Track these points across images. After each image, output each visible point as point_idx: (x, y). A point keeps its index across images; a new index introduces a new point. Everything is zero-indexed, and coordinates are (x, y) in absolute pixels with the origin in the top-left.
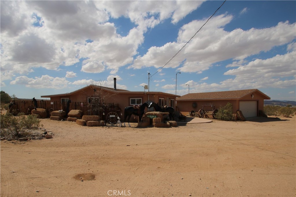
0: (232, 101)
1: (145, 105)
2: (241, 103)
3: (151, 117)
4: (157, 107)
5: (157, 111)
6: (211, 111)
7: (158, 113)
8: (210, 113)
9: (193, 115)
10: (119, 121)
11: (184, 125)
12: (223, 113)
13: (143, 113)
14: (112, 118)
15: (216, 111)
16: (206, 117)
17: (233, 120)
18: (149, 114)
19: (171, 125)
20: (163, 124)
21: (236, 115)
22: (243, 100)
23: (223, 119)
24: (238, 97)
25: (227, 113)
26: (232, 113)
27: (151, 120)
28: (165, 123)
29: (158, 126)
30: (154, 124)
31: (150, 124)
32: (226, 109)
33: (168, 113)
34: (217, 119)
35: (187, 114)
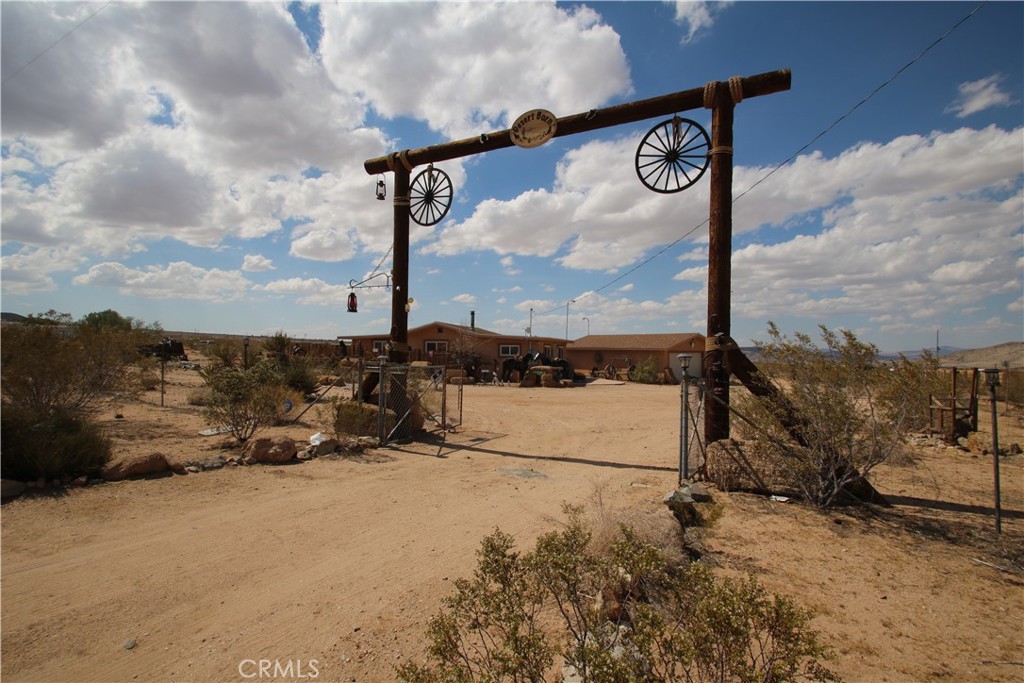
0: (656, 352)
1: (529, 357)
2: (672, 355)
3: (539, 373)
4: (544, 360)
5: (544, 364)
6: (625, 367)
7: (548, 367)
8: (625, 371)
9: (595, 376)
10: (495, 378)
11: (584, 386)
12: (643, 372)
13: (526, 368)
14: (485, 374)
15: (633, 369)
16: (618, 379)
17: (659, 383)
18: (535, 370)
19: (565, 385)
20: (554, 383)
21: (663, 375)
22: (675, 350)
23: (642, 381)
24: (665, 346)
25: (650, 373)
26: (658, 372)
27: (538, 377)
28: (558, 381)
29: (548, 385)
30: (543, 382)
31: (536, 383)
32: (648, 364)
33: (561, 368)
34: (634, 381)
35: (587, 373)
